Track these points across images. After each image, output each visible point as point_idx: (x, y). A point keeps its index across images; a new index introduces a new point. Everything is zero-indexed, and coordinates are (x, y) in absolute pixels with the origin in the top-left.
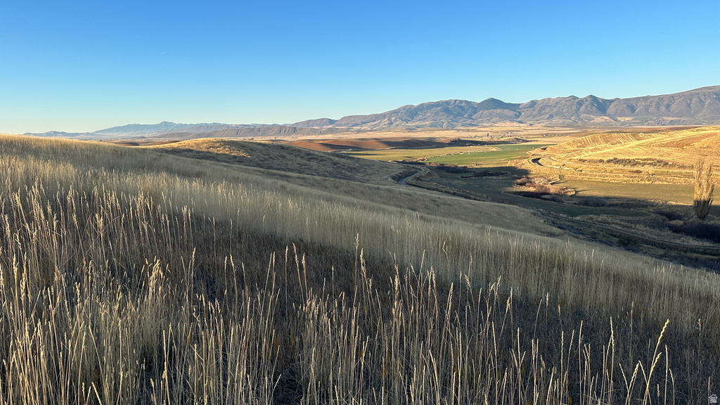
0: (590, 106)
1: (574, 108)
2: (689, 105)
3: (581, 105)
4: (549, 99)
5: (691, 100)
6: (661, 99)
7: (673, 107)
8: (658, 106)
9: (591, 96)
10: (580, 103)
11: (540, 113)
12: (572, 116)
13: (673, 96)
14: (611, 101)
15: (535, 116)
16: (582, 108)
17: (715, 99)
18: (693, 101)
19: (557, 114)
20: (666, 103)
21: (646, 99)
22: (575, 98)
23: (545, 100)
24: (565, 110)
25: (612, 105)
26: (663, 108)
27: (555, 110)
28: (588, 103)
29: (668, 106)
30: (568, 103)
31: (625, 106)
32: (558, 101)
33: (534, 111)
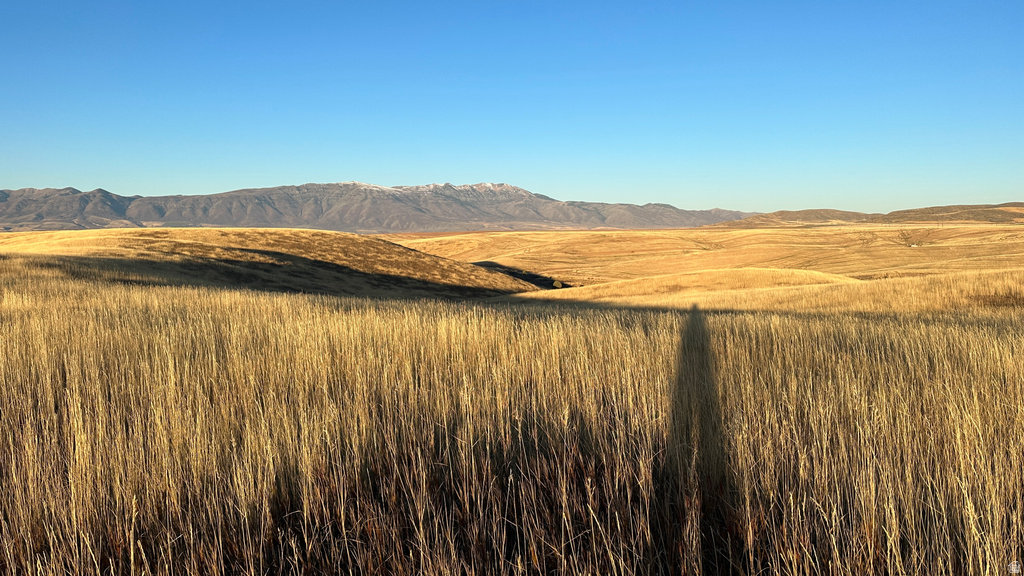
0: (100, 205)
1: (76, 206)
2: (230, 210)
3: (87, 202)
4: (33, 190)
5: (231, 204)
6: (196, 200)
7: (212, 211)
8: (193, 209)
9: (100, 190)
10: (85, 198)
11: (19, 210)
12: (75, 217)
13: (209, 198)
14: (131, 199)
15: (11, 216)
16: (89, 207)
17: (258, 204)
18: (234, 206)
19: (49, 213)
20: (202, 206)
21: (177, 198)
22: (75, 191)
23: (24, 190)
24: (61, 209)
25: (133, 204)
26: (200, 213)
27: (45, 208)
28: (96, 200)
29: (205, 210)
30: (65, 198)
31: (151, 207)
32: (48, 195)
33: (8, 206)
